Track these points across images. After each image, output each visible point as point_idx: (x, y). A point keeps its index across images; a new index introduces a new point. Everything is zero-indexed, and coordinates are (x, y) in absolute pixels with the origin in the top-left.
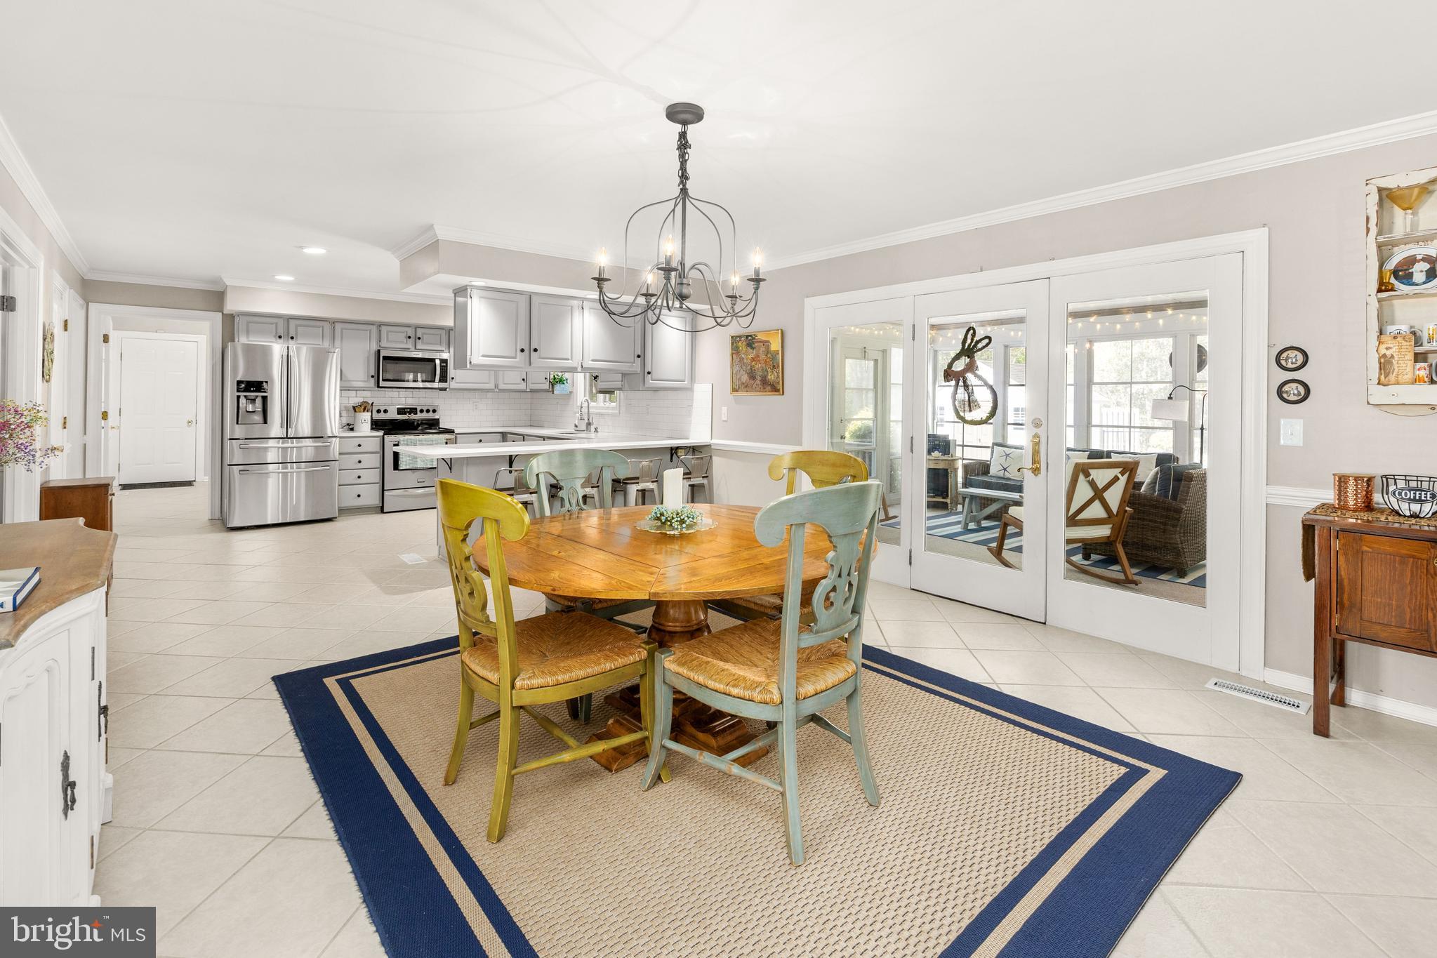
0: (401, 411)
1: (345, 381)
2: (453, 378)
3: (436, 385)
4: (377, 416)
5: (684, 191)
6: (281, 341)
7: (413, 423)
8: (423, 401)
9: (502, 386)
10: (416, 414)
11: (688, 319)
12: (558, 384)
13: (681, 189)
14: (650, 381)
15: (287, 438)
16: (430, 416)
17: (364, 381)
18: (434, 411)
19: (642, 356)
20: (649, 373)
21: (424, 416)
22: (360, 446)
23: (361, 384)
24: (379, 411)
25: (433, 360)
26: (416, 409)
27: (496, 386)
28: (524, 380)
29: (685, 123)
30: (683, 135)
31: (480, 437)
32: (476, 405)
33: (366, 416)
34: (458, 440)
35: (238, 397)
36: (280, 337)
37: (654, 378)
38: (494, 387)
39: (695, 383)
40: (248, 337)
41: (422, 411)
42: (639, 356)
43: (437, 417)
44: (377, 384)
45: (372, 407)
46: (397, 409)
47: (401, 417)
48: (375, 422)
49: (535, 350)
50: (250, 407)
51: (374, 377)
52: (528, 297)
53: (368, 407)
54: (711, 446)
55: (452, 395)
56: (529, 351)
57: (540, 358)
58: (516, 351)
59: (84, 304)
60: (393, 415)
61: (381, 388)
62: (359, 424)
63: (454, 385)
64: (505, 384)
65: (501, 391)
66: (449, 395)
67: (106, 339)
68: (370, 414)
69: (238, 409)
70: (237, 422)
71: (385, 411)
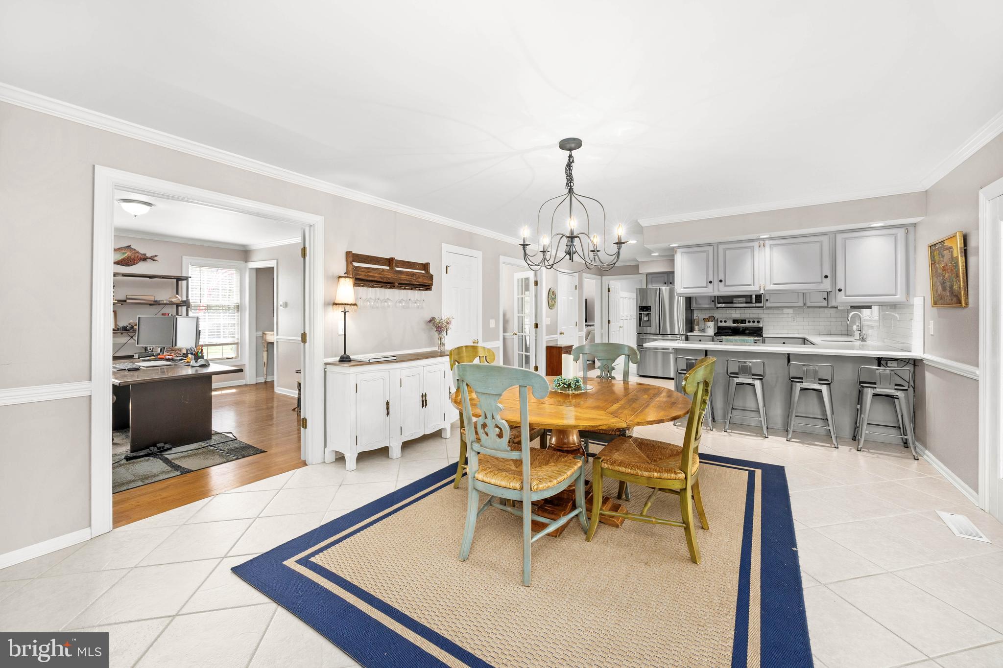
0: (735, 321)
1: (698, 304)
2: (767, 300)
3: (754, 305)
4: (720, 324)
5: (571, 191)
6: (666, 285)
7: (740, 329)
8: (752, 316)
9: (809, 304)
10: (745, 323)
13: (570, 189)
14: (842, 298)
15: (660, 334)
16: (756, 325)
17: (708, 304)
18: (758, 322)
19: (831, 276)
20: (840, 290)
21: (751, 325)
23: (707, 306)
24: (721, 322)
26: (745, 320)
27: (804, 304)
28: (825, 299)
29: (570, 150)
30: (570, 156)
31: (784, 340)
32: (794, 318)
33: (711, 324)
34: (766, 341)
35: (640, 314)
36: (665, 283)
38: (802, 305)
39: (913, 296)
41: (749, 322)
42: (826, 277)
43: (761, 326)
44: (715, 305)
45: (716, 318)
46: (733, 320)
47: (735, 325)
48: (719, 328)
49: (721, 281)
50: (646, 319)
51: (713, 301)
52: (716, 247)
53: (711, 319)
54: (923, 360)
55: (768, 311)
56: (716, 282)
57: (725, 286)
58: (707, 283)
59: (600, 277)
60: (730, 324)
61: (717, 308)
62: (706, 329)
63: (768, 304)
64: (811, 302)
65: (808, 307)
66: (765, 311)
67: (609, 290)
68: (713, 323)
69: (640, 319)
70: (640, 326)
71: (725, 322)
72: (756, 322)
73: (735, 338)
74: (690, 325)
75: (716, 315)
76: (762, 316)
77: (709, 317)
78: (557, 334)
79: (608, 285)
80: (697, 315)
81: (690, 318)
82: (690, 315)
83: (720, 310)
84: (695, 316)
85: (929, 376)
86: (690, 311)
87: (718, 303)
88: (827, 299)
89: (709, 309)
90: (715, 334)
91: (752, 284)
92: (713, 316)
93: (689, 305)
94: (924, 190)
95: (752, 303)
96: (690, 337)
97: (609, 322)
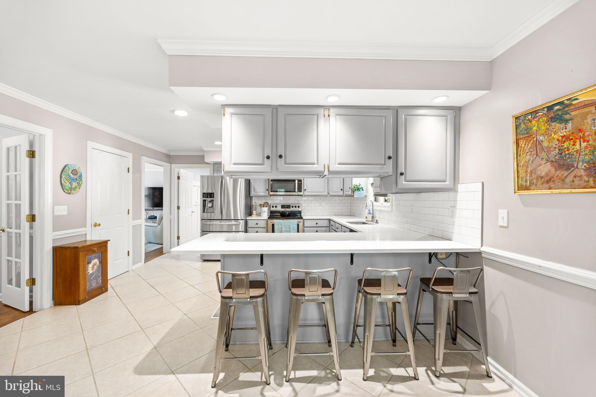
0: (283, 207)
1: (256, 192)
2: (305, 190)
3: (296, 194)
4: (272, 209)
7: (286, 213)
8: (294, 202)
9: (331, 194)
10: (290, 208)
11: (449, 117)
12: (357, 191)
14: (403, 183)
15: (222, 220)
16: (297, 209)
17: (264, 192)
18: (299, 207)
19: (394, 158)
20: (402, 174)
21: (294, 209)
22: (257, 224)
23: (262, 194)
24: (273, 207)
25: (294, 181)
26: (290, 206)
28: (341, 189)
31: (317, 221)
32: (321, 204)
33: (266, 209)
34: (305, 223)
35: (204, 201)
37: (408, 179)
38: (327, 194)
39: (459, 183)
40: (217, 174)
41: (293, 207)
42: (390, 158)
43: (300, 210)
44: (269, 193)
45: (269, 204)
46: (282, 205)
47: (283, 210)
48: (272, 212)
49: (281, 156)
50: (210, 205)
51: (267, 190)
52: (275, 110)
53: (266, 204)
54: (482, 254)
55: (306, 198)
56: (274, 157)
57: (286, 163)
58: (263, 158)
59: (169, 165)
60: (279, 209)
61: (270, 195)
62: (262, 213)
63: (306, 193)
64: (333, 192)
65: (331, 196)
66: (303, 198)
67: (179, 178)
68: (267, 208)
69: (204, 206)
70: (204, 212)
71: (276, 207)
72: (297, 207)
73: (284, 221)
74: (250, 210)
75: (270, 202)
76: (301, 202)
77: (264, 203)
78: (85, 227)
79: (178, 173)
80: (256, 202)
81: (249, 204)
82: (249, 201)
83: (272, 197)
84: (253, 202)
85: (488, 272)
86: (249, 198)
87: (271, 191)
88: (343, 189)
89: (265, 197)
90: (269, 218)
91: (316, 163)
92: (267, 203)
93: (248, 193)
94: (490, 60)
95: (295, 192)
96: (249, 221)
97: (178, 208)
